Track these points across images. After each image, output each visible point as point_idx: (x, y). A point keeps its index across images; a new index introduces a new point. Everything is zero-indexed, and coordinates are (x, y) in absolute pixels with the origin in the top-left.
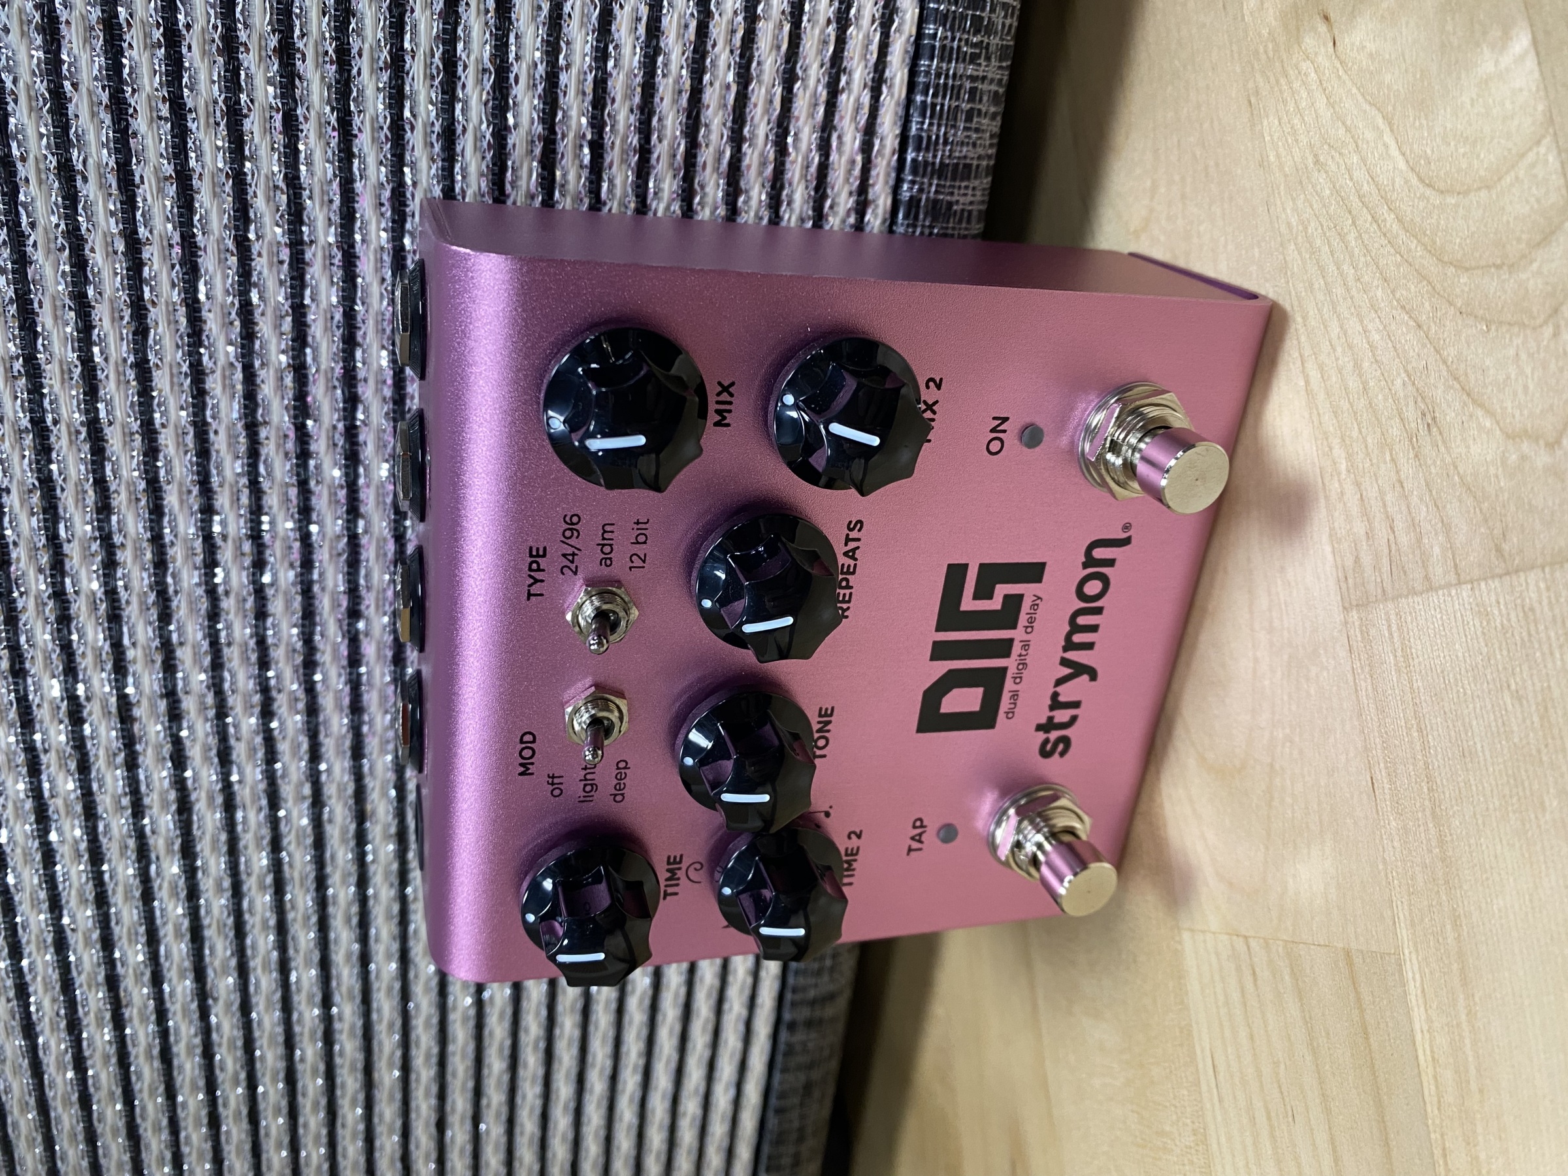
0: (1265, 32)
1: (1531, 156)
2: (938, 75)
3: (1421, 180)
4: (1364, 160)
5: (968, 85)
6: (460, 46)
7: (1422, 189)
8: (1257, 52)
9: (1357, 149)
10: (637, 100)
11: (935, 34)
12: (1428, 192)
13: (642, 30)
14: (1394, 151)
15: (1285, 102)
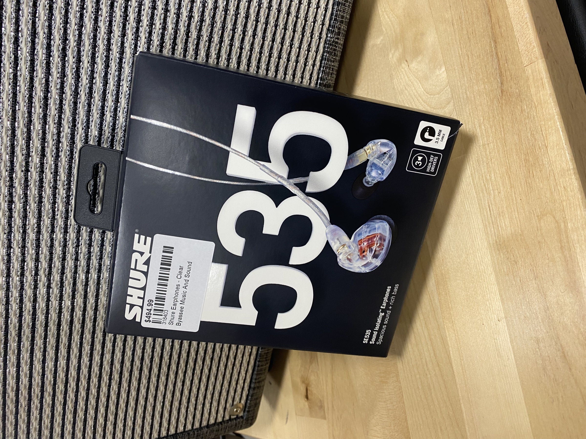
0: (393, 62)
1: (446, 89)
2: (326, 64)
4: (415, 89)
5: (332, 67)
6: (233, 47)
7: (427, 94)
8: (392, 66)
9: (414, 86)
10: (267, 63)
11: (326, 56)
12: (428, 95)
13: (269, 48)
14: (421, 87)
15: (398, 77)
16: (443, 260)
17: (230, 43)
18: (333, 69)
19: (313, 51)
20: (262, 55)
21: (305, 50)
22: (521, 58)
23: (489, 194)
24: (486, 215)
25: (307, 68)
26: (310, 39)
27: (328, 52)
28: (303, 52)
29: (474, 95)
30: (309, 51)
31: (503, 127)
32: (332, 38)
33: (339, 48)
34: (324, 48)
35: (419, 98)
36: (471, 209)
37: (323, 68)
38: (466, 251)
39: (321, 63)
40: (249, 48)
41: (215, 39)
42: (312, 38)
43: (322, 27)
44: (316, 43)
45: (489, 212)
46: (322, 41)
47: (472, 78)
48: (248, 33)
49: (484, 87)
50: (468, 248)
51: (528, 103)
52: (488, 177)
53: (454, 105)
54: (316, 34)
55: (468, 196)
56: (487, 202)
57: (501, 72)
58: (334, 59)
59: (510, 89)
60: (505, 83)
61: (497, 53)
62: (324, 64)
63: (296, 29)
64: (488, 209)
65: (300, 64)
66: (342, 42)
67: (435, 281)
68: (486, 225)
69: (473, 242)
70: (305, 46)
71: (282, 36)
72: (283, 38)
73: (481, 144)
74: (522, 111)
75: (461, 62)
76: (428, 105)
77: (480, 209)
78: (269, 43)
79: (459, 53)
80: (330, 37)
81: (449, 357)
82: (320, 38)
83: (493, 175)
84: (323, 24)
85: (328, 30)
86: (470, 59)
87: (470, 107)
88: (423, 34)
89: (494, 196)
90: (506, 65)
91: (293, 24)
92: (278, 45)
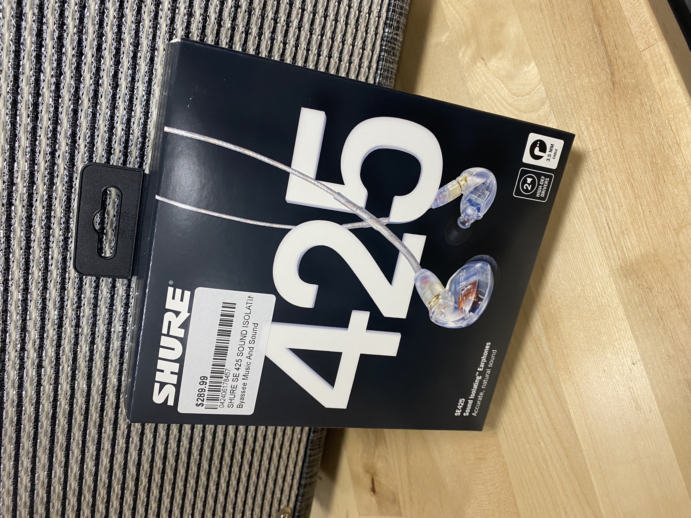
0: (465, 62)
1: (538, 88)
2: (384, 67)
3: (512, 94)
4: (497, 91)
6: (275, 41)
7: (512, 96)
8: (463, 67)
11: (384, 56)
12: (515, 97)
13: (318, 43)
14: (505, 88)
15: (473, 78)
16: (550, 296)
17: (272, 36)
18: (391, 72)
19: (368, 50)
20: (310, 52)
21: (359, 48)
22: (635, 42)
23: (607, 209)
24: (604, 235)
25: (363, 70)
26: (364, 34)
27: (386, 51)
28: (357, 51)
29: (576, 91)
30: (363, 49)
31: (619, 126)
32: (390, 33)
33: (398, 46)
34: (381, 45)
35: (503, 102)
36: (584, 229)
37: (381, 71)
38: (581, 282)
39: (378, 65)
40: (294, 44)
41: (254, 31)
42: (367, 33)
43: (379, 19)
44: (372, 39)
45: (608, 231)
46: (379, 37)
47: (571, 71)
48: (293, 24)
49: (590, 80)
50: (584, 278)
51: (649, 94)
52: (604, 189)
53: (551, 105)
54: (372, 29)
55: (578, 214)
56: (604, 219)
57: (610, 61)
58: (393, 59)
59: (623, 80)
60: (616, 73)
61: (602, 39)
62: (382, 65)
63: (349, 22)
64: (607, 228)
65: (354, 65)
66: (401, 40)
67: (542, 323)
68: (606, 248)
69: (590, 270)
70: (360, 43)
71: (332, 29)
72: (334, 33)
73: (591, 149)
74: (642, 105)
75: (556, 53)
76: (516, 109)
77: (596, 228)
78: (317, 38)
79: (552, 44)
80: (388, 32)
81: (568, 417)
82: (376, 34)
83: (609, 185)
84: (379, 17)
85: (385, 24)
86: (567, 48)
87: (572, 106)
88: (502, 25)
89: (614, 211)
90: (616, 51)
91: (346, 14)
92: (328, 41)
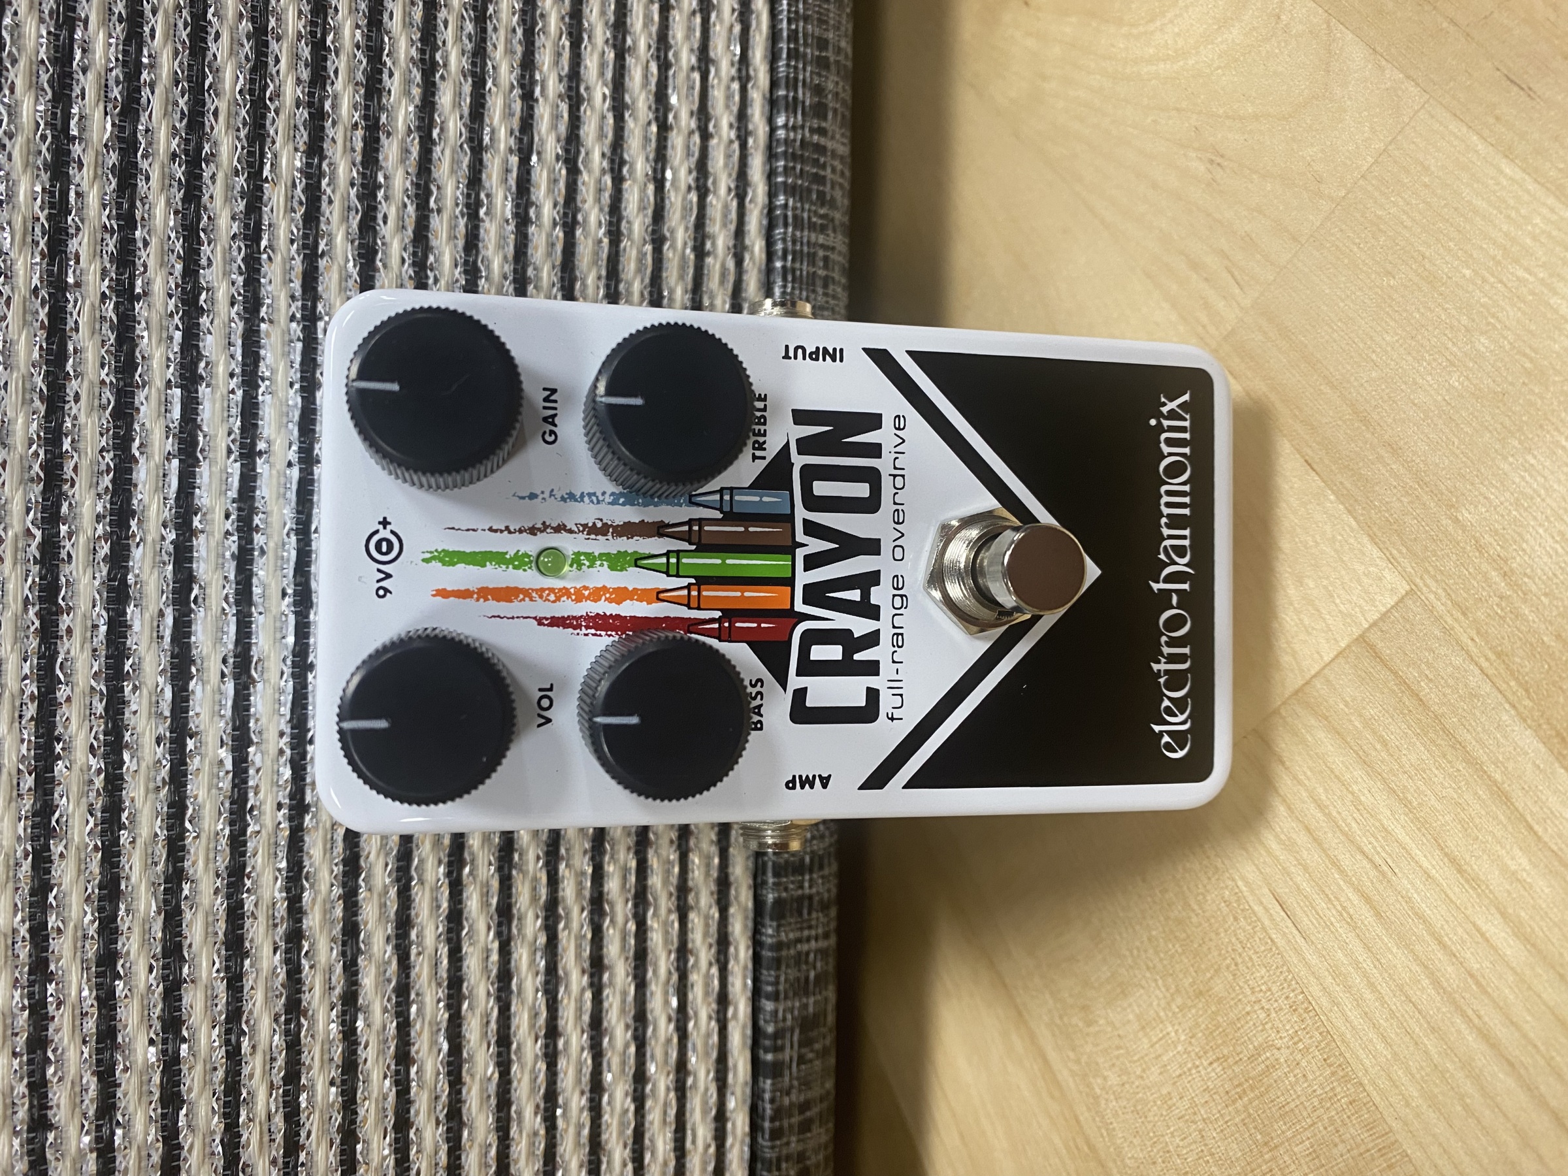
19: (723, 191)
26: (697, 138)
28: (679, 200)
30: (703, 191)
32: (794, 128)
33: (834, 170)
34: (770, 175)
39: (769, 241)
42: (705, 136)
43: (744, 90)
44: (728, 156)
58: (822, 217)
63: (627, 99)
65: (673, 246)
66: (843, 150)
70: (684, 171)
71: (563, 128)
72: (572, 141)
78: (506, 161)
80: (786, 126)
82: (743, 137)
84: (744, 78)
85: (773, 103)
91: (609, 75)
92: (552, 171)
